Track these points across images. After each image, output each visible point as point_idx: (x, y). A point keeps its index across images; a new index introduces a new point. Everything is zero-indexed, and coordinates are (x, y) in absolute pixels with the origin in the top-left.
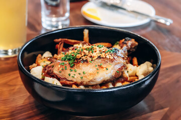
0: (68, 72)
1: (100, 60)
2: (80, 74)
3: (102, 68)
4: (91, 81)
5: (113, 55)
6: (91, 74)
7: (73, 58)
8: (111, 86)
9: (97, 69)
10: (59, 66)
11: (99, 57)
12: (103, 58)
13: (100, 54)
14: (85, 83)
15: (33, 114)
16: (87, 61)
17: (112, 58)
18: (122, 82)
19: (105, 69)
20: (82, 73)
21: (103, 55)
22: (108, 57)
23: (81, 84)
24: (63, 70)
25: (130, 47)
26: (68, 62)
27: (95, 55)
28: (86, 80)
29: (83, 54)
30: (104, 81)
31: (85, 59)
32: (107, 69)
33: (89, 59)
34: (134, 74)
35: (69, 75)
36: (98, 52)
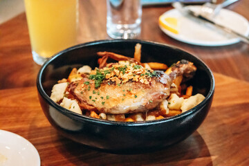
0: (90, 93)
1: (131, 85)
2: (102, 98)
3: (131, 94)
4: (113, 108)
5: (150, 80)
6: (114, 100)
7: (101, 77)
8: (139, 118)
9: (124, 95)
10: (83, 85)
11: (131, 81)
12: (135, 82)
13: (132, 77)
14: (106, 110)
15: (50, 140)
16: (114, 83)
17: (147, 83)
18: (157, 116)
19: (133, 95)
20: (105, 97)
21: (136, 78)
22: (142, 81)
23: (102, 111)
24: (85, 90)
25: (182, 72)
26: (94, 82)
27: (126, 77)
28: (107, 107)
29: (113, 74)
30: (130, 111)
31: (113, 81)
32: (136, 97)
33: (118, 81)
34: (177, 108)
35: (90, 97)
36: (130, 73)
